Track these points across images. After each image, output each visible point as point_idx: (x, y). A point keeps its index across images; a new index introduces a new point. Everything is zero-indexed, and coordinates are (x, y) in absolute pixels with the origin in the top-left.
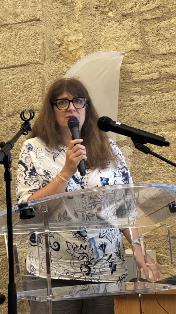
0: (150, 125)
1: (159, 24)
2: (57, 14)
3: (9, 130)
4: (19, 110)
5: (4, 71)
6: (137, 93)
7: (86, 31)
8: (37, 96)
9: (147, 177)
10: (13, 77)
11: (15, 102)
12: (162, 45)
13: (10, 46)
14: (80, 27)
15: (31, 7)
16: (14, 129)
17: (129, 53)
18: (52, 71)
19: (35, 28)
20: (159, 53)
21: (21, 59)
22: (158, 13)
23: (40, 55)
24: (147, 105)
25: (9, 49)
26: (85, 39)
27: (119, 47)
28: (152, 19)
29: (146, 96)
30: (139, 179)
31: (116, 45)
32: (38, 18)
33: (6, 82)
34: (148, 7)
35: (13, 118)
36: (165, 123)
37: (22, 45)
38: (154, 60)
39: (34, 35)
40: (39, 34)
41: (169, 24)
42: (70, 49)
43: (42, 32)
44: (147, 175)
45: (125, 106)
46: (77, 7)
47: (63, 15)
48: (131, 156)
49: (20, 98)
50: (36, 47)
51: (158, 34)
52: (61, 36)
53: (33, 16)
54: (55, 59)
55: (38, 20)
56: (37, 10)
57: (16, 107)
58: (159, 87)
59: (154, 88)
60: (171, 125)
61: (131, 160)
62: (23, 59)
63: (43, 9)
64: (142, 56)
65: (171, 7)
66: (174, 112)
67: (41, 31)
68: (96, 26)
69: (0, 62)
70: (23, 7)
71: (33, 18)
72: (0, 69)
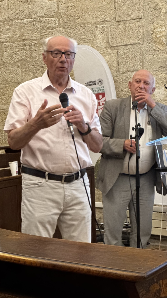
2: (152, 15)
3: (123, 81)
4: (129, 70)
5: (121, 48)
8: (139, 62)
10: (126, 51)
11: (127, 65)
13: (125, 33)
14: (163, 23)
15: (137, 11)
16: (126, 80)
18: (148, 48)
19: (139, 23)
23: (141, 39)
25: (124, 35)
26: (166, 31)
32: (141, 17)
33: (122, 54)
35: (126, 74)
37: (132, 33)
39: (138, 27)
40: (141, 27)
42: (158, 36)
43: (143, 25)
47: (154, 16)
49: (130, 63)
50: (139, 35)
52: (153, 28)
54: (149, 42)
56: (140, 12)
57: (127, 68)
62: (132, 41)
63: (144, 12)
69: (119, 42)
70: (133, 11)
71: (138, 17)
72: (119, 46)
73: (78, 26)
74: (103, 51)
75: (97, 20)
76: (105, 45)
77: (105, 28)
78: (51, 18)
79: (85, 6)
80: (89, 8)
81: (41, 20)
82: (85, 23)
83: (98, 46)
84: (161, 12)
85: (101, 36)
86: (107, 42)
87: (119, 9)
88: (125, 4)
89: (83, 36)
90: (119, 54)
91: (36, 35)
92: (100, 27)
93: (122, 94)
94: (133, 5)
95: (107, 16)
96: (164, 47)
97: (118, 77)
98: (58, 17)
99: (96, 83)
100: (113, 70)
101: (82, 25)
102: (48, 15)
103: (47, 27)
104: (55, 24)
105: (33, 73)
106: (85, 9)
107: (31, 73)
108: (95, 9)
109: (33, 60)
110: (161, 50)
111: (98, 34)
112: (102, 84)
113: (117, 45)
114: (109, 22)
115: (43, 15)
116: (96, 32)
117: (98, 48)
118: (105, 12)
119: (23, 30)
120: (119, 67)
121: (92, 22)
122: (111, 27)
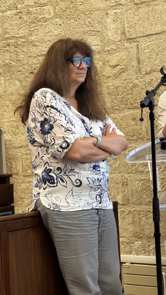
3: (147, 85)
4: (155, 69)
5: (143, 39)
10: (150, 43)
11: (152, 63)
13: (148, 19)
16: (151, 84)
21: (156, 28)
25: (147, 21)
33: (144, 47)
35: (150, 76)
37: (157, 18)
49: (155, 60)
57: (152, 67)
62: (158, 29)
69: (140, 32)
72: (140, 37)
73: (80, 14)
74: (116, 45)
75: (108, 4)
76: (119, 37)
77: (119, 14)
78: (44, 7)
81: (30, 10)
82: (90, 9)
83: (110, 40)
85: (112, 26)
86: (122, 33)
89: (88, 28)
90: (140, 48)
91: (23, 30)
92: (113, 13)
97: (139, 80)
98: (53, 4)
100: (131, 71)
101: (87, 13)
102: (39, 3)
103: (39, 19)
104: (50, 14)
105: (20, 81)
107: (17, 82)
109: (20, 64)
111: (110, 23)
113: (137, 36)
114: (124, 6)
115: (32, 4)
116: (107, 20)
119: (6, 25)
120: (140, 67)
121: (100, 8)
122: (127, 12)
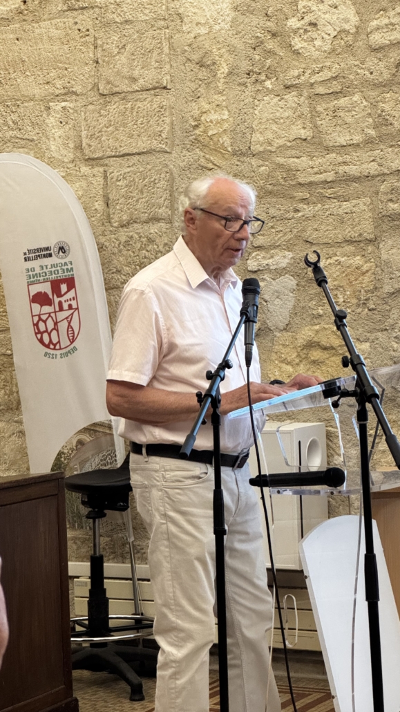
0: (321, 247)
1: (336, 102)
2: (193, 79)
3: (122, 247)
4: (137, 218)
5: (115, 161)
6: (303, 200)
7: (233, 108)
8: (163, 199)
9: (315, 321)
10: (129, 170)
11: (131, 206)
12: (341, 132)
13: (125, 125)
14: (224, 101)
15: (155, 68)
16: (129, 245)
17: (294, 142)
18: (184, 163)
19: (160, 99)
20: (336, 144)
21: (139, 143)
22: (336, 86)
23: (167, 140)
24: (317, 218)
25: (122, 129)
26: (231, 119)
27: (280, 132)
28: (326, 94)
29: (316, 206)
30: (304, 322)
31: (275, 129)
32: (165, 85)
33: (118, 177)
34: (321, 76)
35: (127, 230)
36: (342, 245)
37: (141, 124)
38: (328, 154)
39: (158, 109)
40: (165, 109)
41: (351, 102)
42: (210, 133)
43: (170, 105)
44: (316, 318)
45: (286, 219)
46: (220, 72)
47: (201, 82)
48: (294, 290)
49: (137, 201)
50: (162, 128)
51: (334, 116)
52: (196, 113)
53: (157, 82)
54: (188, 146)
55: (165, 88)
56: (163, 73)
57: (132, 214)
58: (335, 193)
59: (327, 195)
60: (350, 249)
61: (295, 295)
62: (143, 144)
63: (172, 71)
64: (312, 147)
65: (353, 77)
66: (355, 229)
67: (168, 104)
68: (247, 100)
69: (109, 148)
70: (143, 68)
71: (157, 85)
72: (110, 157)
74: (66, 169)
75: (50, 90)
76: (70, 154)
77: (71, 111)
79: (17, 54)
80: (27, 60)
82: (16, 97)
83: (54, 157)
84: (219, 72)
85: (58, 133)
86: (76, 148)
87: (108, 63)
88: (123, 50)
89: (11, 132)
90: (109, 178)
92: (58, 108)
93: (118, 279)
94: (144, 54)
95: (74, 80)
96: (227, 159)
97: (108, 237)
99: (52, 251)
100: (93, 219)
101: (10, 103)
106: (16, 62)
108: (43, 61)
110: (218, 167)
111: (53, 126)
112: (68, 255)
113: (103, 155)
114: (80, 97)
116: (47, 121)
117: (52, 162)
118: (69, 70)
120: (109, 212)
121: (34, 95)
122: (86, 108)
